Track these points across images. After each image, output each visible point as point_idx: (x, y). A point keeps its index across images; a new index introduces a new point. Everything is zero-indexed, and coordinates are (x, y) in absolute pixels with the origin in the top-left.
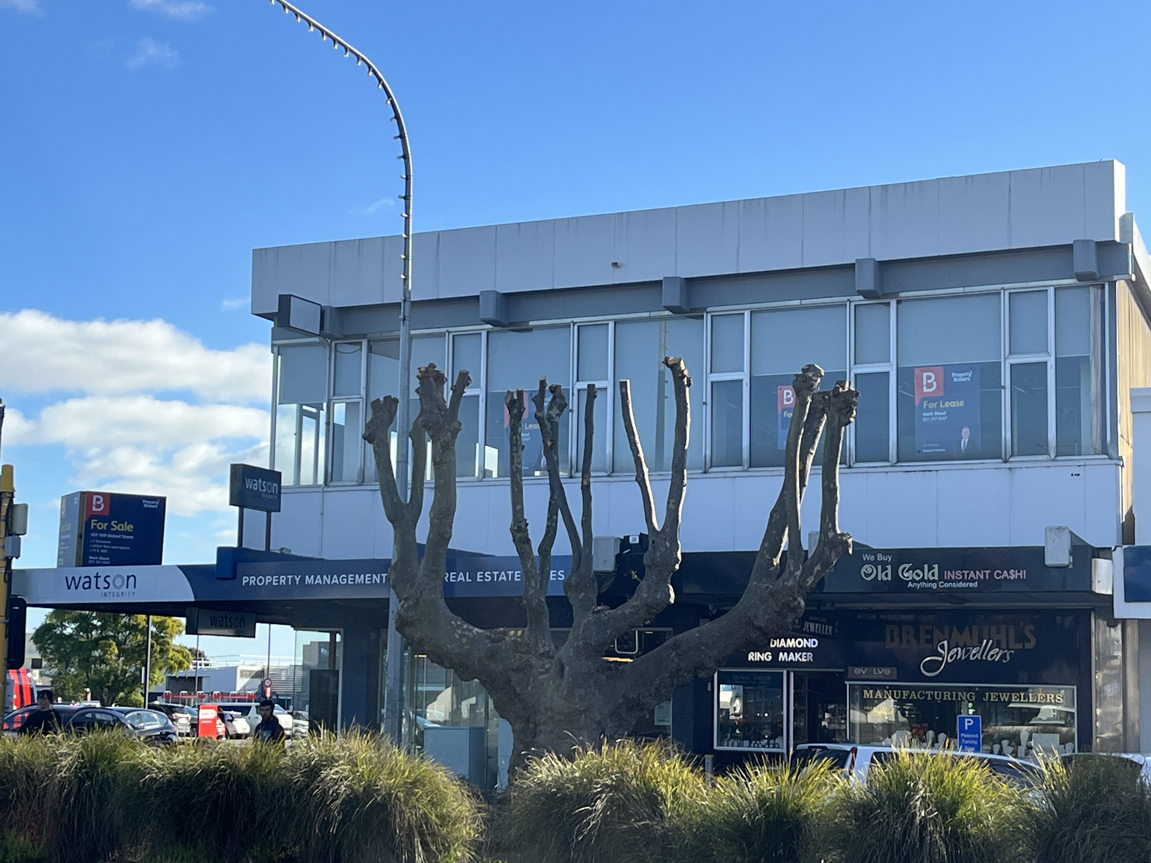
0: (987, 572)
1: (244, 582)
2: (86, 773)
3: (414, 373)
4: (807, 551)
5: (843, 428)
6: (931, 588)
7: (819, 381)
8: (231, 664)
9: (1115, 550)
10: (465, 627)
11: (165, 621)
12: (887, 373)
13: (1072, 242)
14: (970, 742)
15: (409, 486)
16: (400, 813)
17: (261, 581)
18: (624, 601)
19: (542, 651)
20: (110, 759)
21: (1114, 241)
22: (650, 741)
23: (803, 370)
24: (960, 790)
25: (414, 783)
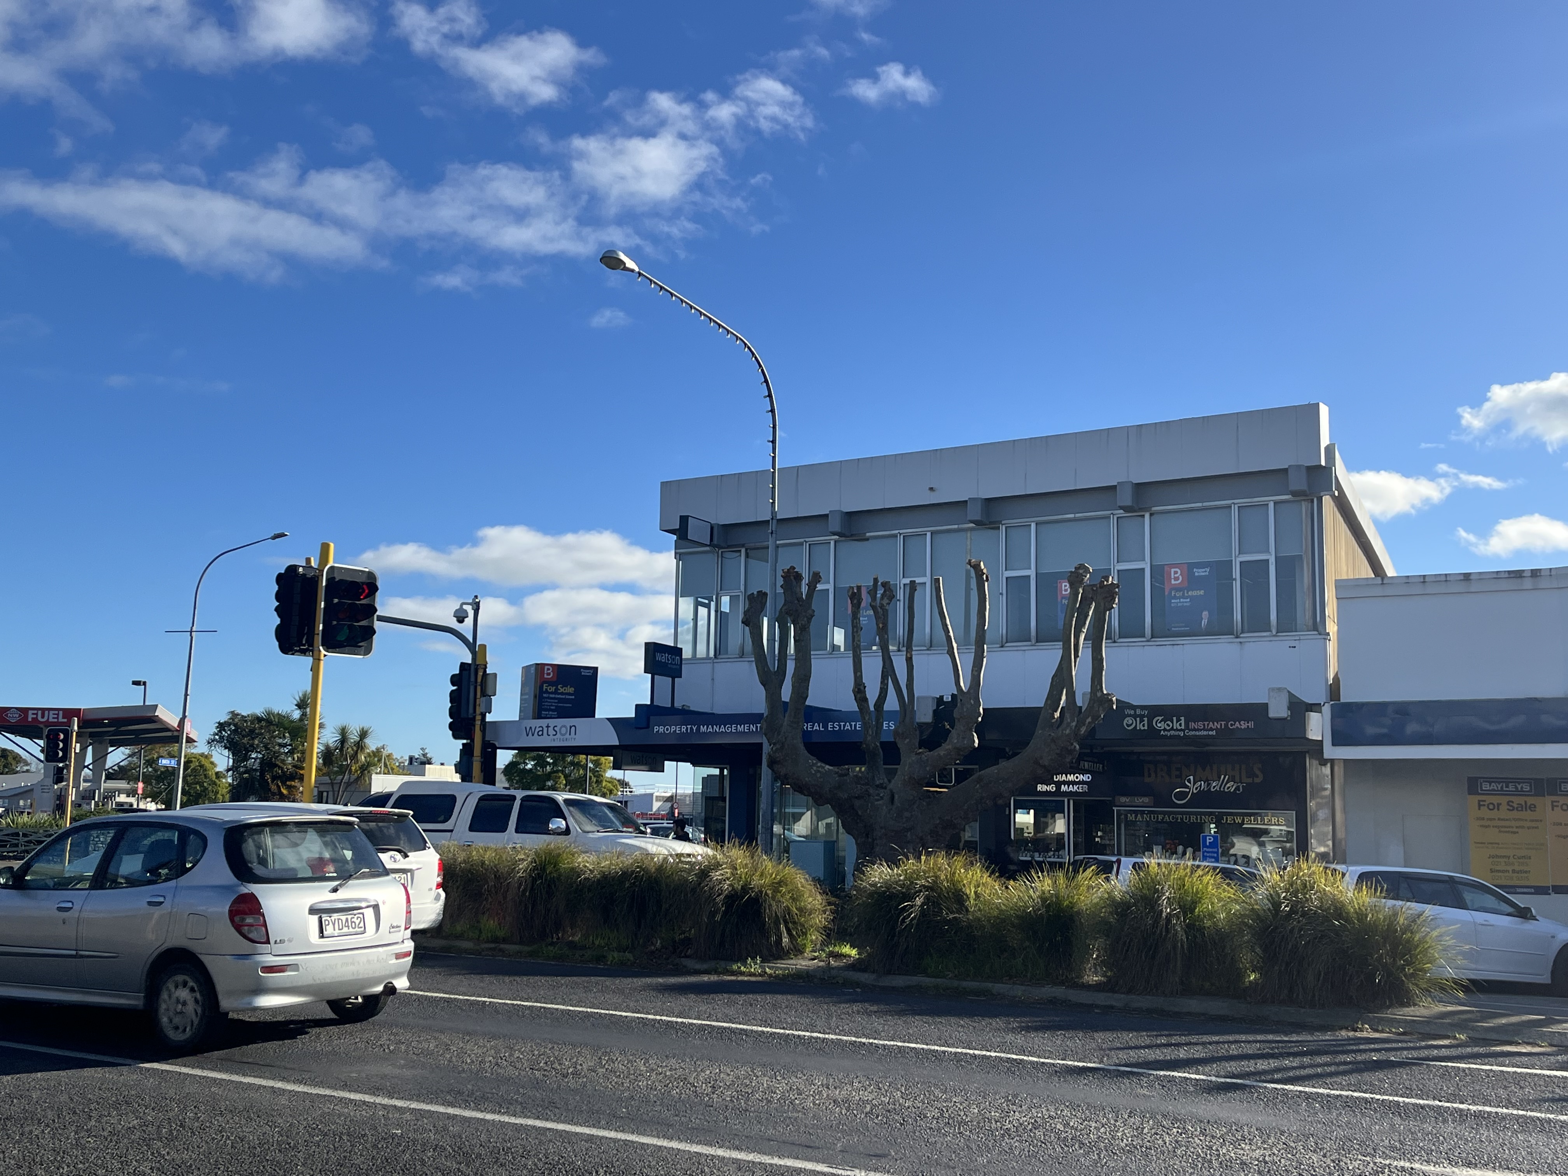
0: (1223, 723)
1: (655, 730)
2: (538, 874)
3: (780, 573)
4: (1081, 708)
5: (1108, 612)
6: (1179, 736)
7: (1088, 576)
8: (648, 791)
9: (1324, 705)
10: (819, 764)
11: (600, 759)
12: (1143, 569)
13: (1287, 467)
14: (1211, 854)
15: (777, 658)
16: (769, 906)
17: (667, 729)
18: (939, 745)
19: (878, 783)
20: (555, 863)
21: (1321, 465)
22: (957, 853)
23: (1075, 568)
24: (1197, 892)
25: (780, 883)
